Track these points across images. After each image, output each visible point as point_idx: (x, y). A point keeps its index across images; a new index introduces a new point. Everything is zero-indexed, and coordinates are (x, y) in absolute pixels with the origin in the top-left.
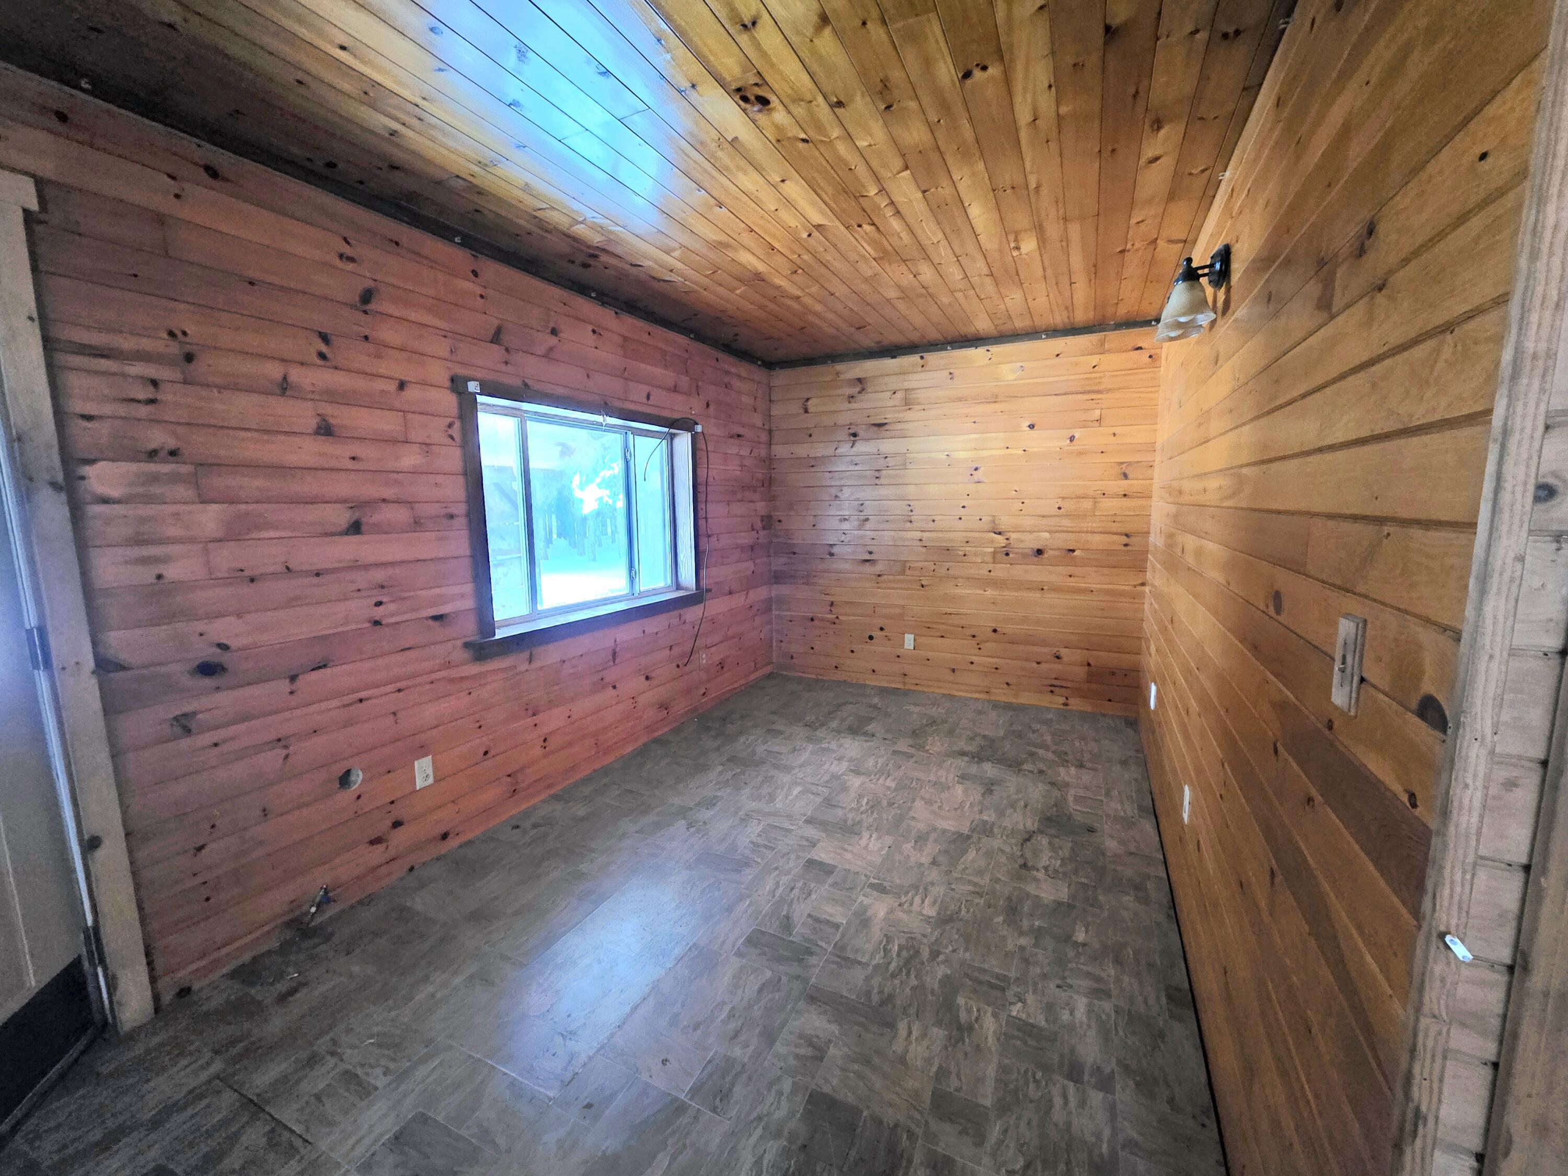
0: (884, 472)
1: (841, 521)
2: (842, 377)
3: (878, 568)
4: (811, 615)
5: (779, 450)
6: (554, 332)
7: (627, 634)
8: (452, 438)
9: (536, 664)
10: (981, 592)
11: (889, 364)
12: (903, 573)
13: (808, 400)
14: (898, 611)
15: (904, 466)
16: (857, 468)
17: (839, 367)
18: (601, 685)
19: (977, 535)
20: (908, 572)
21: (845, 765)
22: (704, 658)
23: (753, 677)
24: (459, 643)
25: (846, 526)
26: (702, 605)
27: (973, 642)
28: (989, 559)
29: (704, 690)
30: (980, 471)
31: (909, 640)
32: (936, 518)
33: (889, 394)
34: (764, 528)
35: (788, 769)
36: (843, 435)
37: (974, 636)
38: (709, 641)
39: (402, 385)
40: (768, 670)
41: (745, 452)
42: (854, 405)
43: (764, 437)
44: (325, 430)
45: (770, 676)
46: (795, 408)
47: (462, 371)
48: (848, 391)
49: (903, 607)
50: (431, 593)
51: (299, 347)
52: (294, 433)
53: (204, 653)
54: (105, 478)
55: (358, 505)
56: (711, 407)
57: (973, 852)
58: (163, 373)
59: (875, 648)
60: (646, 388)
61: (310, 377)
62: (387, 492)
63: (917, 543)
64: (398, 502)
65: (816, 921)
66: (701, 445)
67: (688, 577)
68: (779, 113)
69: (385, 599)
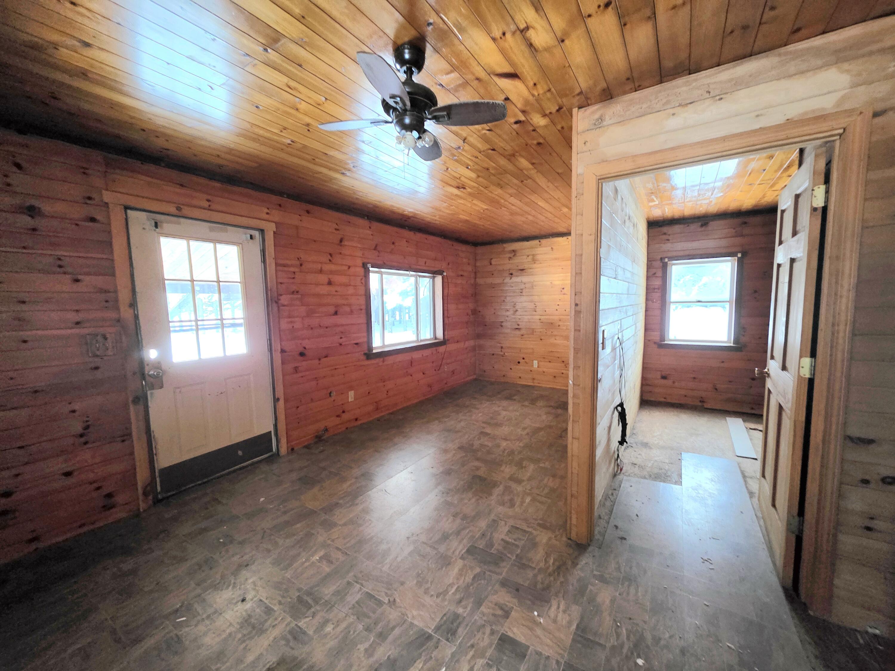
0: (524, 290)
1: (506, 311)
2: (506, 249)
3: (522, 332)
4: (493, 352)
5: (480, 281)
6: (393, 243)
7: (417, 355)
8: (362, 283)
9: (386, 363)
11: (526, 244)
12: (533, 334)
13: (491, 259)
14: (530, 350)
15: (532, 287)
16: (512, 288)
17: (505, 245)
18: (407, 374)
19: (562, 317)
20: (535, 334)
21: (501, 408)
22: (446, 368)
23: (468, 379)
24: (362, 353)
25: (508, 313)
26: (445, 346)
27: (563, 365)
29: (445, 382)
30: (565, 290)
31: (535, 363)
32: (547, 310)
33: (525, 257)
34: (472, 314)
35: (478, 409)
36: (507, 274)
37: (563, 362)
38: (449, 361)
39: (349, 267)
40: (475, 377)
41: (464, 282)
42: (511, 262)
43: (473, 275)
44: (330, 283)
45: (476, 380)
46: (486, 262)
47: (366, 260)
48: (508, 255)
49: (533, 349)
50: (355, 335)
51: (325, 258)
52: (323, 285)
53: (301, 349)
54: (284, 299)
55: (337, 306)
56: (450, 265)
57: (543, 432)
58: (296, 270)
59: (521, 367)
60: (425, 260)
61: (327, 267)
62: (345, 302)
63: (538, 321)
64: (347, 305)
65: (482, 445)
66: (446, 280)
67: (440, 334)
68: (469, 190)
69: (343, 336)
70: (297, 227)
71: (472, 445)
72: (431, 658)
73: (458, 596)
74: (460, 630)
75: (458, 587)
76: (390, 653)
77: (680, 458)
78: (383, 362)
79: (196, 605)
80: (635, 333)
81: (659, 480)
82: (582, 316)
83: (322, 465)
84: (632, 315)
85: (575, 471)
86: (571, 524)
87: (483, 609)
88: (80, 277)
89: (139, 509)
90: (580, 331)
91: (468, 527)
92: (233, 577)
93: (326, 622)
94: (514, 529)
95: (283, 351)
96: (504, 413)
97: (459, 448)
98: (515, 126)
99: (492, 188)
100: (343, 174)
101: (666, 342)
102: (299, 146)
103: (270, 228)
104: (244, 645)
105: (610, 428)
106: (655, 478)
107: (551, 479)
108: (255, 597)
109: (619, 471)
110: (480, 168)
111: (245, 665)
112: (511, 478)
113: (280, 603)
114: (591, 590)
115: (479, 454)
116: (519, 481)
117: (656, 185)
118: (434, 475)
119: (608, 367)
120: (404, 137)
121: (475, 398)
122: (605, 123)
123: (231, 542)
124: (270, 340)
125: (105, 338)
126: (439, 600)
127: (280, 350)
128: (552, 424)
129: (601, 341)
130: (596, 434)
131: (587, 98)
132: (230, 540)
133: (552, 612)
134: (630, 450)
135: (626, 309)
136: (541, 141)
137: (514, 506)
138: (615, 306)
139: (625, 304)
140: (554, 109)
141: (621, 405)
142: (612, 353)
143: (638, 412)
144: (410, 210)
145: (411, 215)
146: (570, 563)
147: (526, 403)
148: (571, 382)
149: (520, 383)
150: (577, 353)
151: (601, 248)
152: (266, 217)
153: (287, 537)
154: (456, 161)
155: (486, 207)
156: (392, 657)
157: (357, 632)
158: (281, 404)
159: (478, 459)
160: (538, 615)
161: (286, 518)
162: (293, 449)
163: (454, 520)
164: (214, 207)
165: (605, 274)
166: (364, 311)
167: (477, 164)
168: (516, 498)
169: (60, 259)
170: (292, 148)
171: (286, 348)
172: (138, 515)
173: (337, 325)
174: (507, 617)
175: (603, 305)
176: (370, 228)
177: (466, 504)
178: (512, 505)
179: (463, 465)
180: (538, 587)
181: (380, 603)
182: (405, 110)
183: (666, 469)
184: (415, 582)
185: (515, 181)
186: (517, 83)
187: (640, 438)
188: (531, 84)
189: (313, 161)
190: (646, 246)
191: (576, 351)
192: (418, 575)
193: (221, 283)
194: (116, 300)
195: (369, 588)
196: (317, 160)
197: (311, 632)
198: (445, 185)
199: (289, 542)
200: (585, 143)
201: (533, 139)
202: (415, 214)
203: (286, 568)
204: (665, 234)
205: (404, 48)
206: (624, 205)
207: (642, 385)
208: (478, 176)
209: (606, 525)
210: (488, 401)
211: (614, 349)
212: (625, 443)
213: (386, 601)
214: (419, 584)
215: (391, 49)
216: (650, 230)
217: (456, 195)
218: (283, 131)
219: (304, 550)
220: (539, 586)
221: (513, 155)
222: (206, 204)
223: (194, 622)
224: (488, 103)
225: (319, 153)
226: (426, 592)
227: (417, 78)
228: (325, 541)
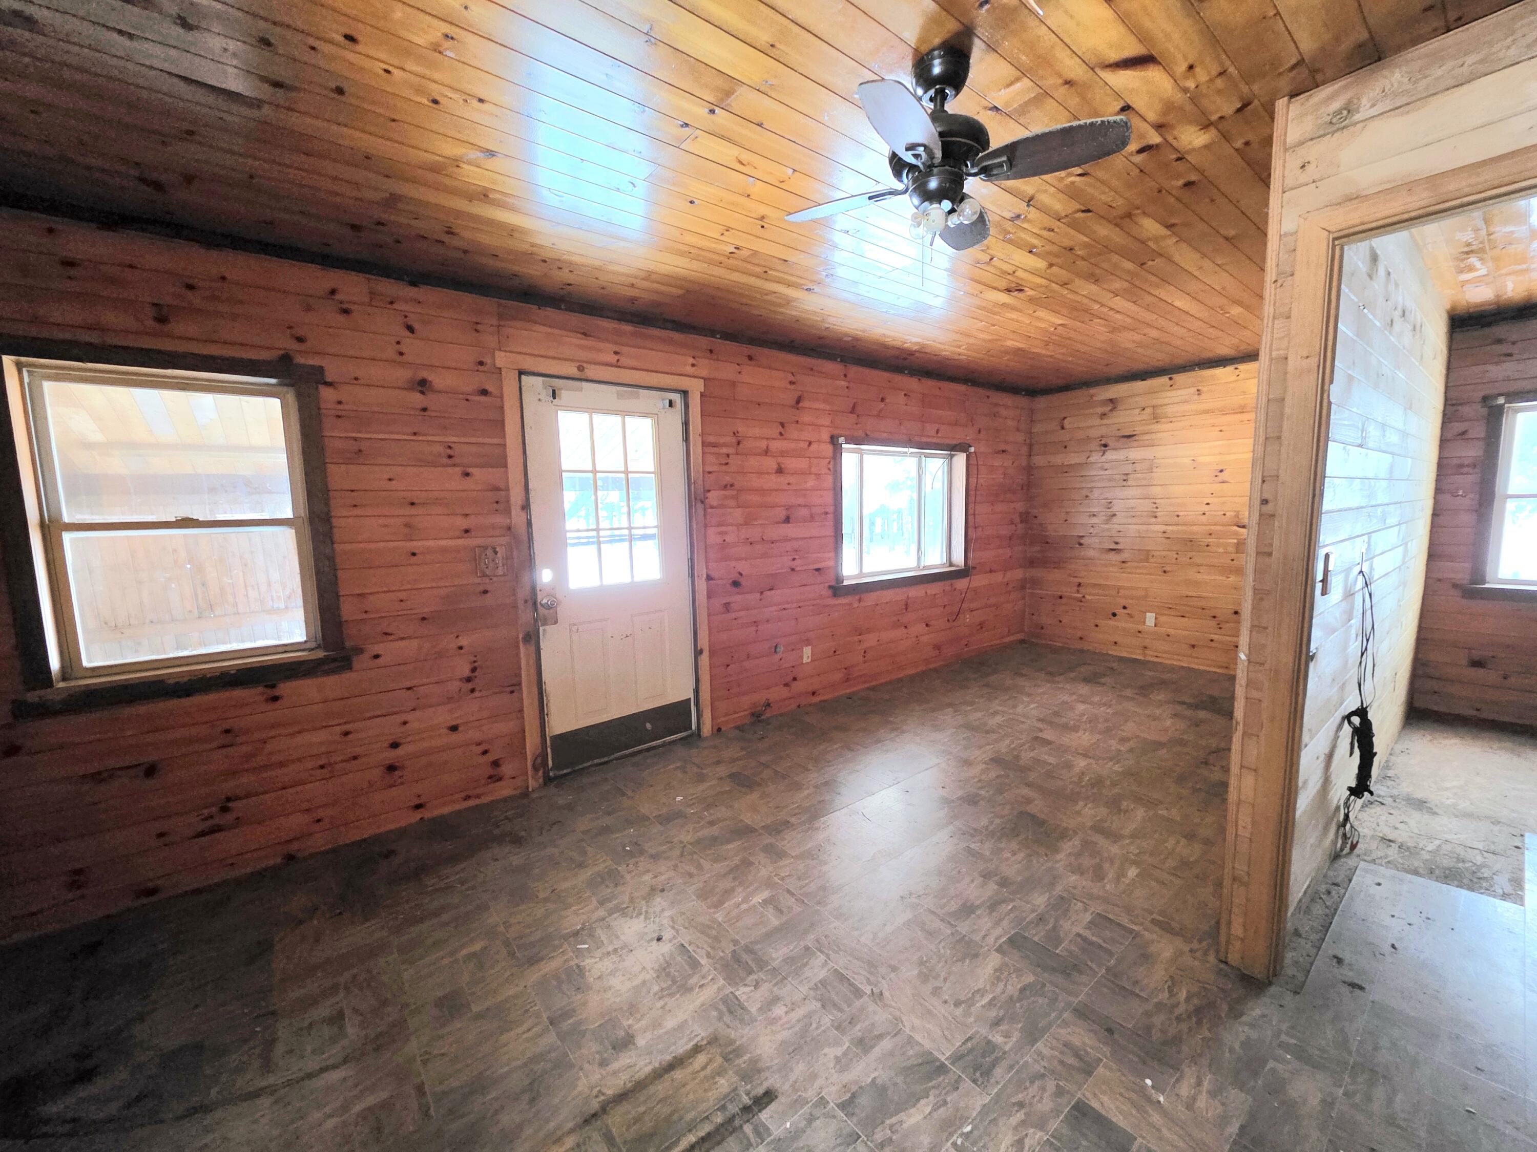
0: (1131, 476)
1: (1090, 516)
2: (1095, 398)
3: (1123, 556)
4: (1059, 594)
5: (1039, 460)
6: (883, 400)
7: (916, 592)
8: (829, 469)
9: (864, 604)
10: (1224, 578)
11: (1139, 385)
12: (1147, 560)
13: (1065, 418)
14: (1142, 593)
15: (1150, 470)
16: (1106, 472)
17: (1093, 391)
18: (896, 625)
19: (1218, 528)
20: (1152, 560)
21: (1074, 697)
22: (968, 618)
23: (1007, 640)
24: (827, 585)
25: (1094, 520)
26: (967, 578)
27: (1213, 623)
28: (1231, 549)
29: (967, 642)
30: (1225, 473)
31: (1150, 619)
32: (1180, 514)
33: (1137, 411)
34: (1022, 522)
35: (1029, 695)
36: (1094, 445)
37: (1214, 617)
38: (973, 605)
39: (810, 443)
40: (1020, 636)
41: (1008, 463)
42: (1105, 421)
43: (1024, 450)
44: (780, 471)
45: (1022, 641)
46: (1054, 425)
47: (836, 432)
48: (1100, 410)
49: (1146, 589)
50: (815, 555)
51: (774, 431)
52: (768, 473)
53: (734, 576)
54: (714, 497)
55: (788, 508)
56: (983, 432)
57: (1165, 751)
58: (731, 451)
59: (1121, 623)
60: (936, 426)
61: (776, 445)
62: (801, 501)
63: (1160, 535)
64: (805, 506)
65: (1036, 761)
66: (973, 461)
67: (959, 558)
68: (1030, 293)
69: (797, 557)
70: (733, 384)
71: (1017, 757)
72: (945, 1103)
73: (993, 1013)
74: (998, 1071)
75: (994, 998)
76: (876, 1074)
77: (1519, 844)
78: (860, 601)
79: (599, 932)
80: (1404, 563)
81: (1456, 883)
82: (1276, 524)
83: (764, 759)
84: (1399, 524)
85: (1245, 833)
86: (1229, 934)
87: (1039, 1045)
88: (470, 470)
89: (527, 788)
90: (1270, 554)
91: (1012, 900)
92: (644, 902)
93: (776, 1000)
94: (1101, 921)
95: (709, 578)
96: (1081, 707)
97: (992, 759)
98: (1138, 159)
99: (1078, 282)
100: (809, 290)
101: (1487, 586)
102: (745, 253)
103: (696, 387)
104: (662, 1003)
105: (1330, 756)
106: (1446, 877)
107: (1183, 841)
108: (674, 938)
109: (1347, 850)
110: (1055, 249)
111: (664, 1030)
112: (1098, 829)
113: (708, 955)
114: (1273, 1071)
115: (1032, 776)
116: (1114, 837)
117: (1484, 232)
118: (946, 801)
119: (1334, 631)
120: (926, 214)
121: (1022, 675)
122: (1357, 117)
123: (642, 852)
124: (692, 560)
125: (496, 553)
126: (959, 1011)
127: (705, 576)
128: (1185, 737)
129: (1320, 576)
130: (1298, 764)
131: (1314, 72)
132: (638, 850)
133: (1185, 1089)
134: (1376, 810)
135: (1383, 512)
136: (1193, 177)
137: (1103, 879)
138: (1355, 505)
139: (1381, 498)
140: (1228, 107)
141: (1362, 712)
142: (1344, 604)
143: (1400, 733)
144: (915, 340)
145: (915, 348)
146: (1225, 1007)
147: (1129, 692)
148: (1243, 657)
149: (1115, 653)
150: (1262, 599)
151: (1331, 382)
152: (689, 370)
153: (716, 860)
154: (1011, 242)
155: (1060, 322)
156: (879, 1081)
157: (823, 1028)
158: (705, 658)
159: (1028, 785)
160: (1153, 1087)
161: (715, 830)
162: (719, 730)
163: (983, 885)
164: (624, 361)
165: (1338, 437)
166: (830, 516)
167: (1050, 241)
168: (1106, 865)
169: (450, 447)
170: (736, 259)
171: (713, 574)
172: (525, 794)
173: (787, 540)
174: (1089, 1073)
175: (1331, 500)
176: (845, 376)
177: (1007, 859)
178: (1099, 875)
179: (1000, 791)
180: (1154, 1038)
181: (858, 993)
182: (930, 167)
183: (1478, 863)
184: (916, 972)
185: (1128, 265)
186: (1153, 74)
187: (1405, 788)
188: (1182, 67)
189: (765, 275)
190: (1444, 372)
191: (1260, 595)
192: (921, 963)
193: (630, 475)
194: (508, 501)
195: (840, 962)
196: (770, 272)
197: (754, 1010)
198: (982, 287)
199: (720, 867)
200: (1303, 167)
201: (1178, 176)
202: (923, 346)
203: (718, 905)
204: (1499, 341)
205: (933, 59)
206: (1392, 287)
207: (1415, 676)
208: (1051, 265)
209: (1313, 952)
210: (1048, 681)
211: (1349, 595)
212: (1366, 793)
213: (869, 992)
214: (924, 977)
215: (909, 63)
216: (1458, 336)
217: (1004, 305)
218: (726, 233)
219: (740, 884)
220: (1156, 1035)
221: (1129, 215)
222: (613, 359)
223: (598, 953)
224: (1092, 124)
225: (774, 259)
226: (936, 991)
227: (954, 106)
228: (769, 878)
